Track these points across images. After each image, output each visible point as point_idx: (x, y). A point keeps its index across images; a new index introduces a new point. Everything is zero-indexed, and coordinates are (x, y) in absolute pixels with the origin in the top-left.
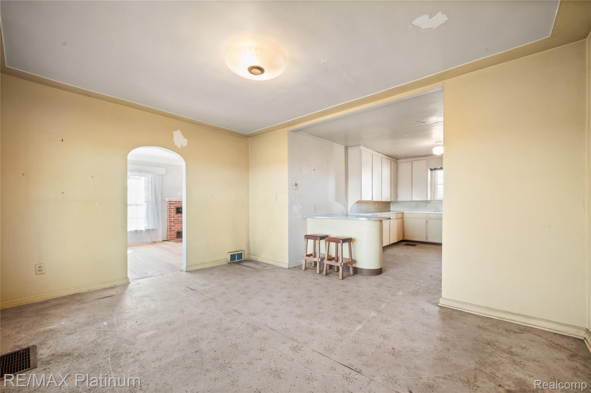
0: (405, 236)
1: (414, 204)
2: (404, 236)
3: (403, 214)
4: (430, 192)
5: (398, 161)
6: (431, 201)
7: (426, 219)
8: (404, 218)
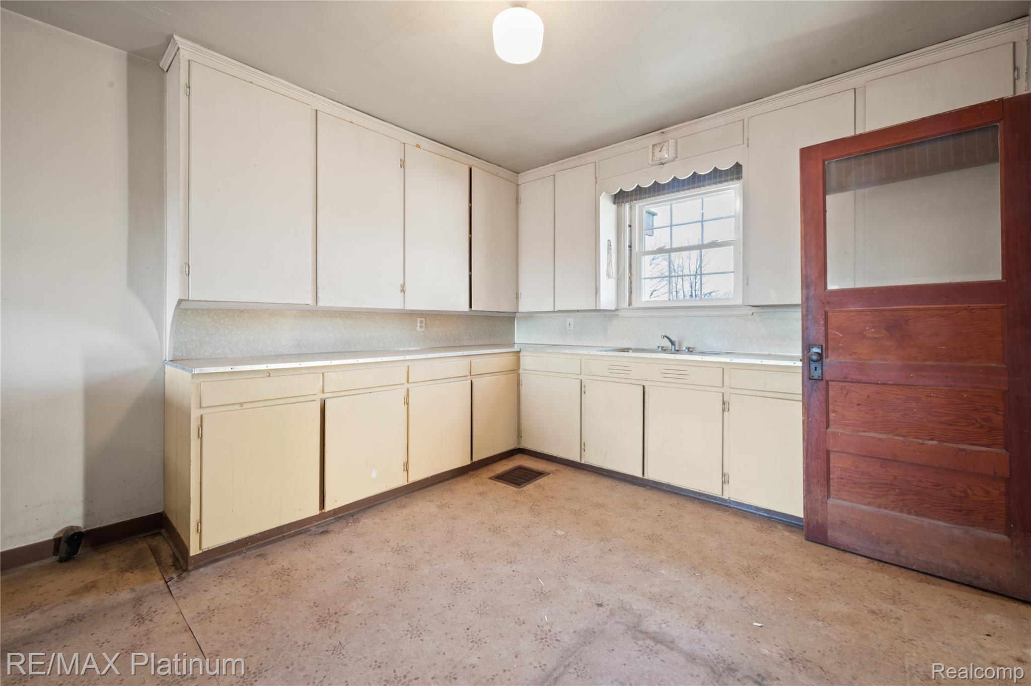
0: (523, 434)
1: (571, 320)
2: (519, 436)
3: (519, 358)
4: (612, 282)
5: (524, 178)
6: (616, 310)
7: (580, 377)
8: (521, 371)
